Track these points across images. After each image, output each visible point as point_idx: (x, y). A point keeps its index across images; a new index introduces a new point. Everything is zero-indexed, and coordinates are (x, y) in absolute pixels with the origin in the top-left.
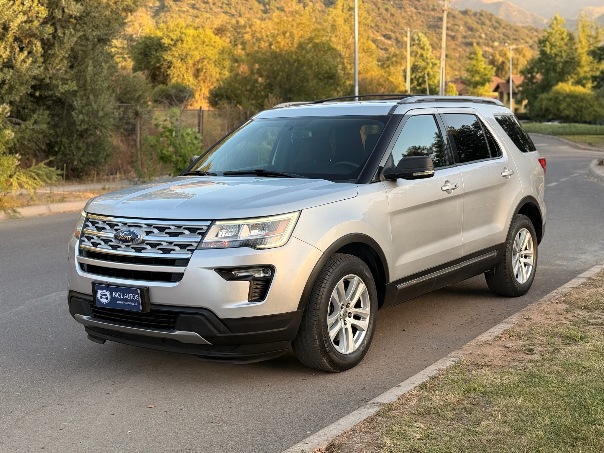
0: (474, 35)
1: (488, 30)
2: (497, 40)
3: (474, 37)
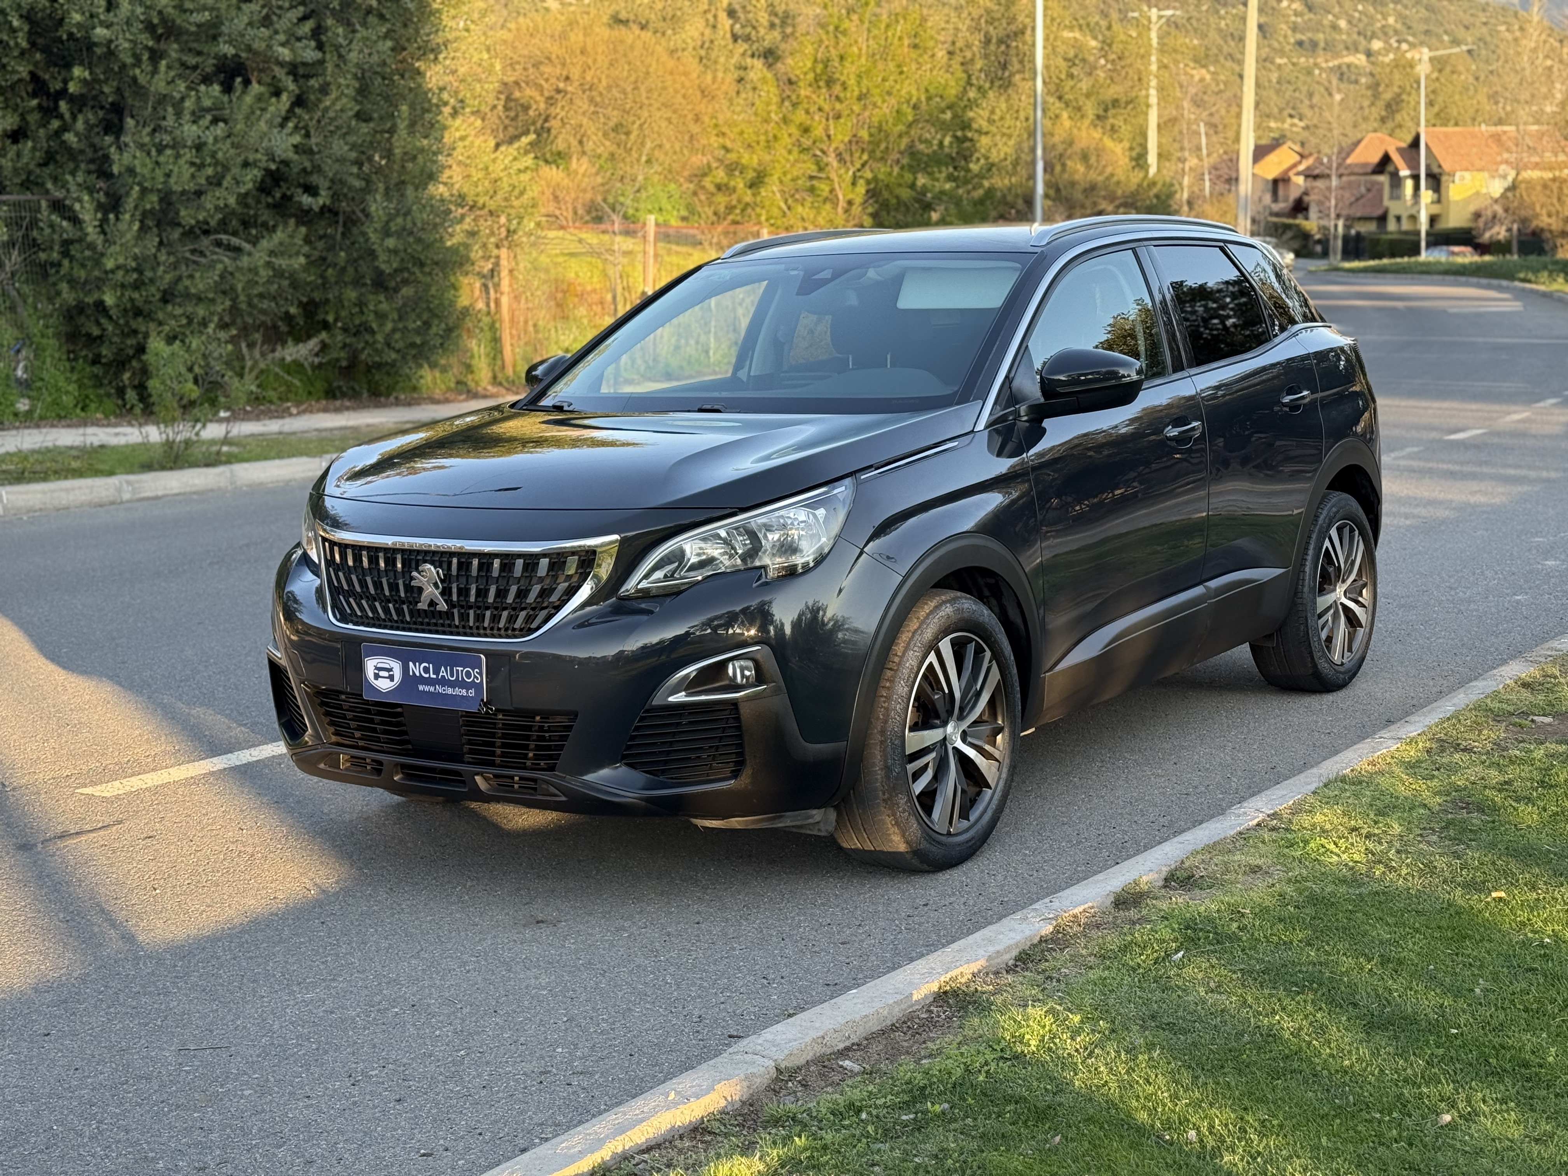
0: (1320, 23)
1: (1356, 10)
2: (1380, 34)
3: (1318, 27)
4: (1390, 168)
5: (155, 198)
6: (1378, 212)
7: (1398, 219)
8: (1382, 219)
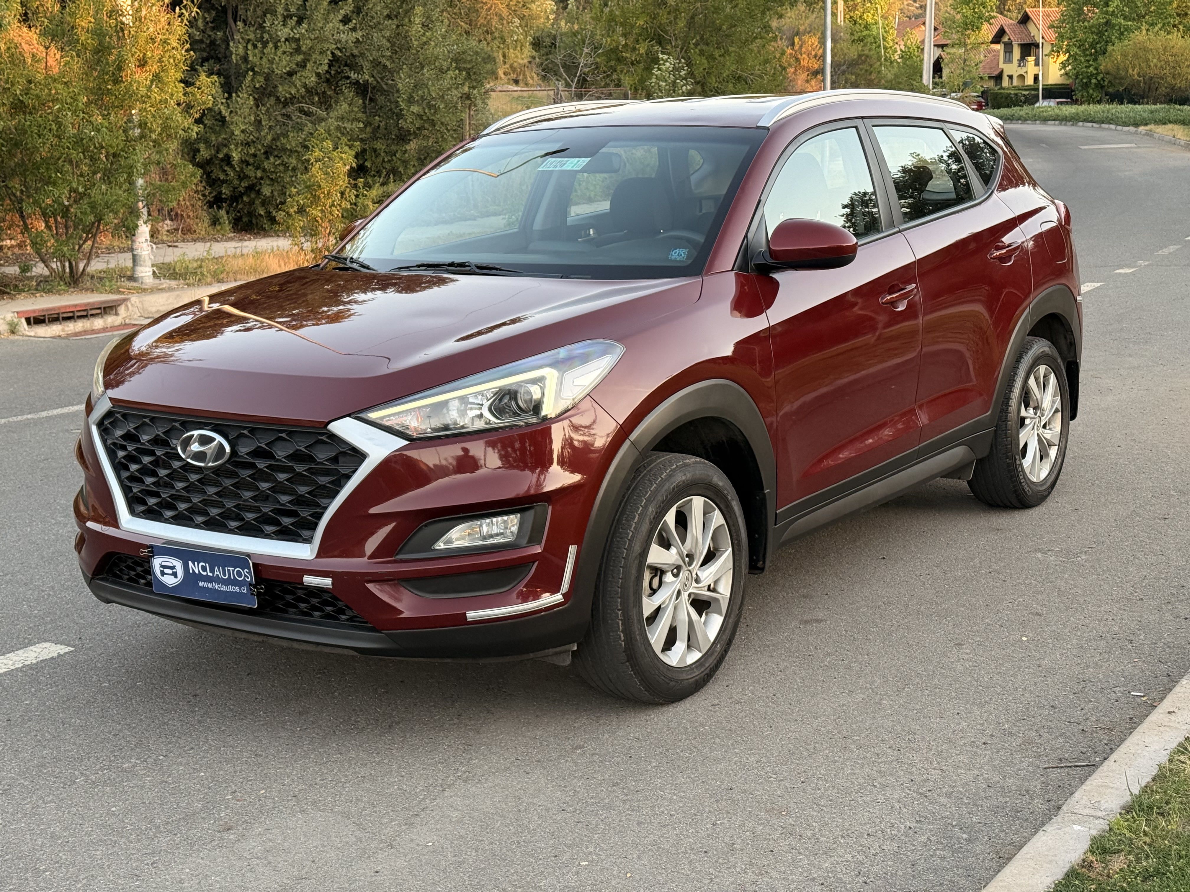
4: (1005, 39)
5: (262, 79)
6: (996, 73)
7: (1011, 77)
8: (998, 78)
